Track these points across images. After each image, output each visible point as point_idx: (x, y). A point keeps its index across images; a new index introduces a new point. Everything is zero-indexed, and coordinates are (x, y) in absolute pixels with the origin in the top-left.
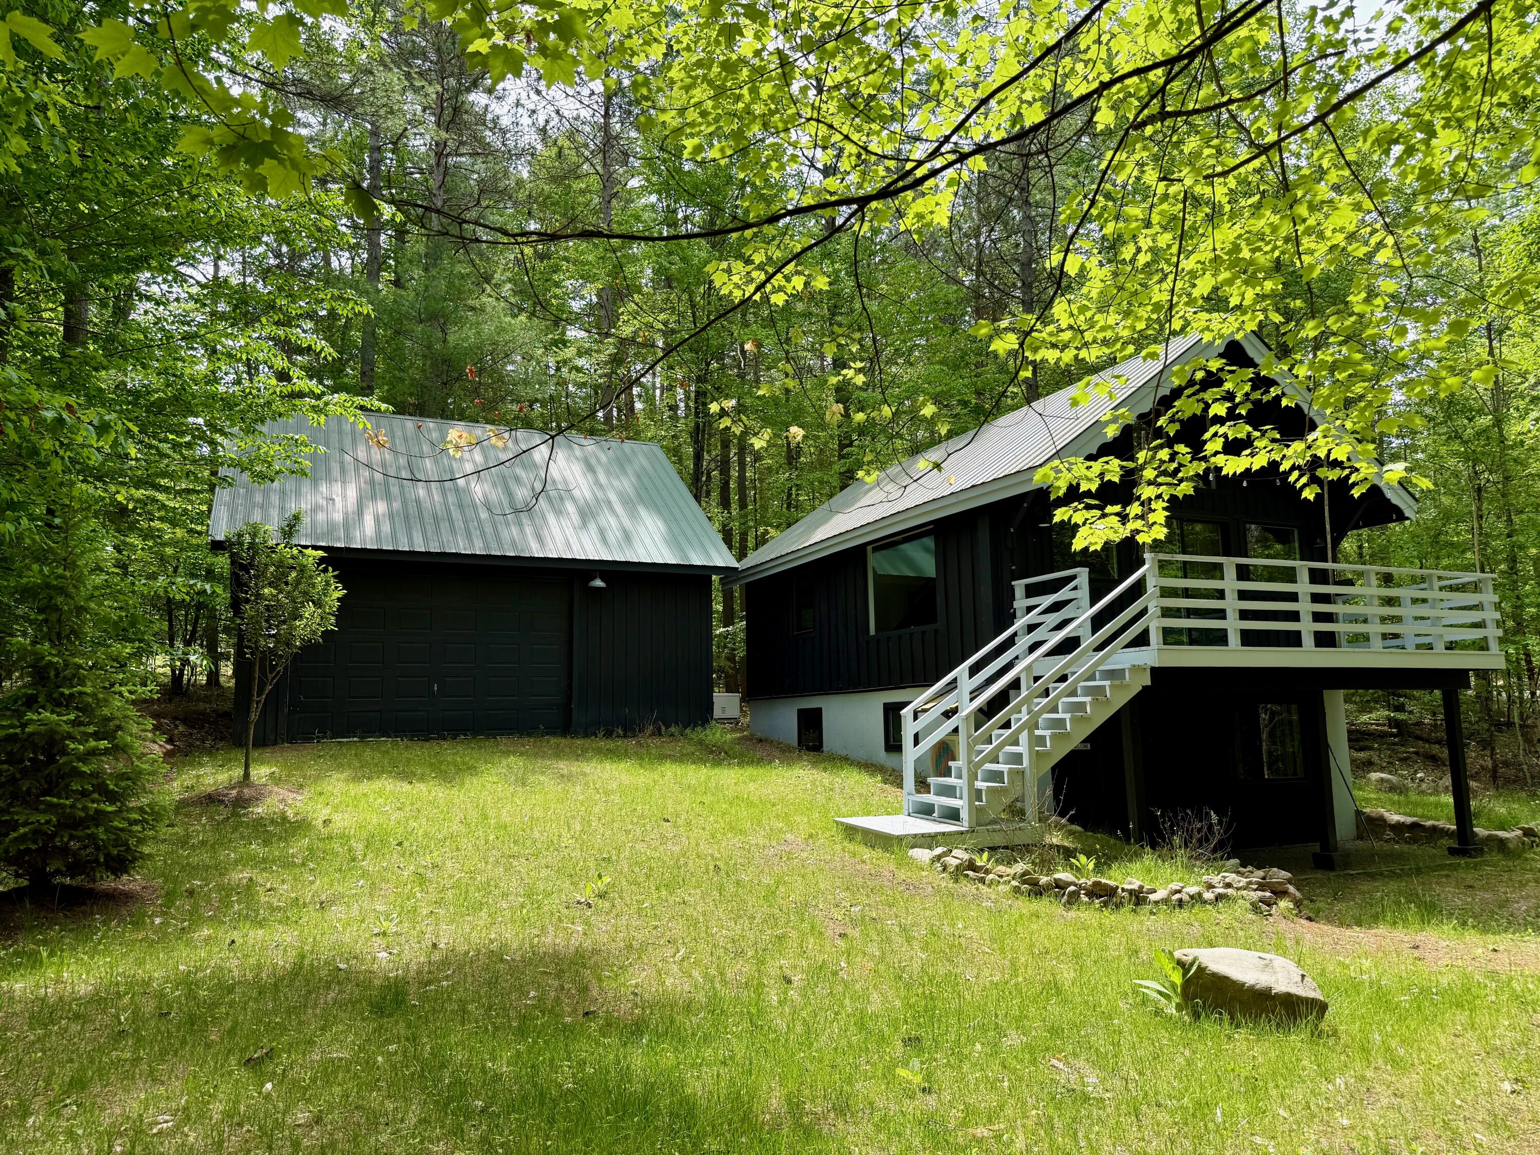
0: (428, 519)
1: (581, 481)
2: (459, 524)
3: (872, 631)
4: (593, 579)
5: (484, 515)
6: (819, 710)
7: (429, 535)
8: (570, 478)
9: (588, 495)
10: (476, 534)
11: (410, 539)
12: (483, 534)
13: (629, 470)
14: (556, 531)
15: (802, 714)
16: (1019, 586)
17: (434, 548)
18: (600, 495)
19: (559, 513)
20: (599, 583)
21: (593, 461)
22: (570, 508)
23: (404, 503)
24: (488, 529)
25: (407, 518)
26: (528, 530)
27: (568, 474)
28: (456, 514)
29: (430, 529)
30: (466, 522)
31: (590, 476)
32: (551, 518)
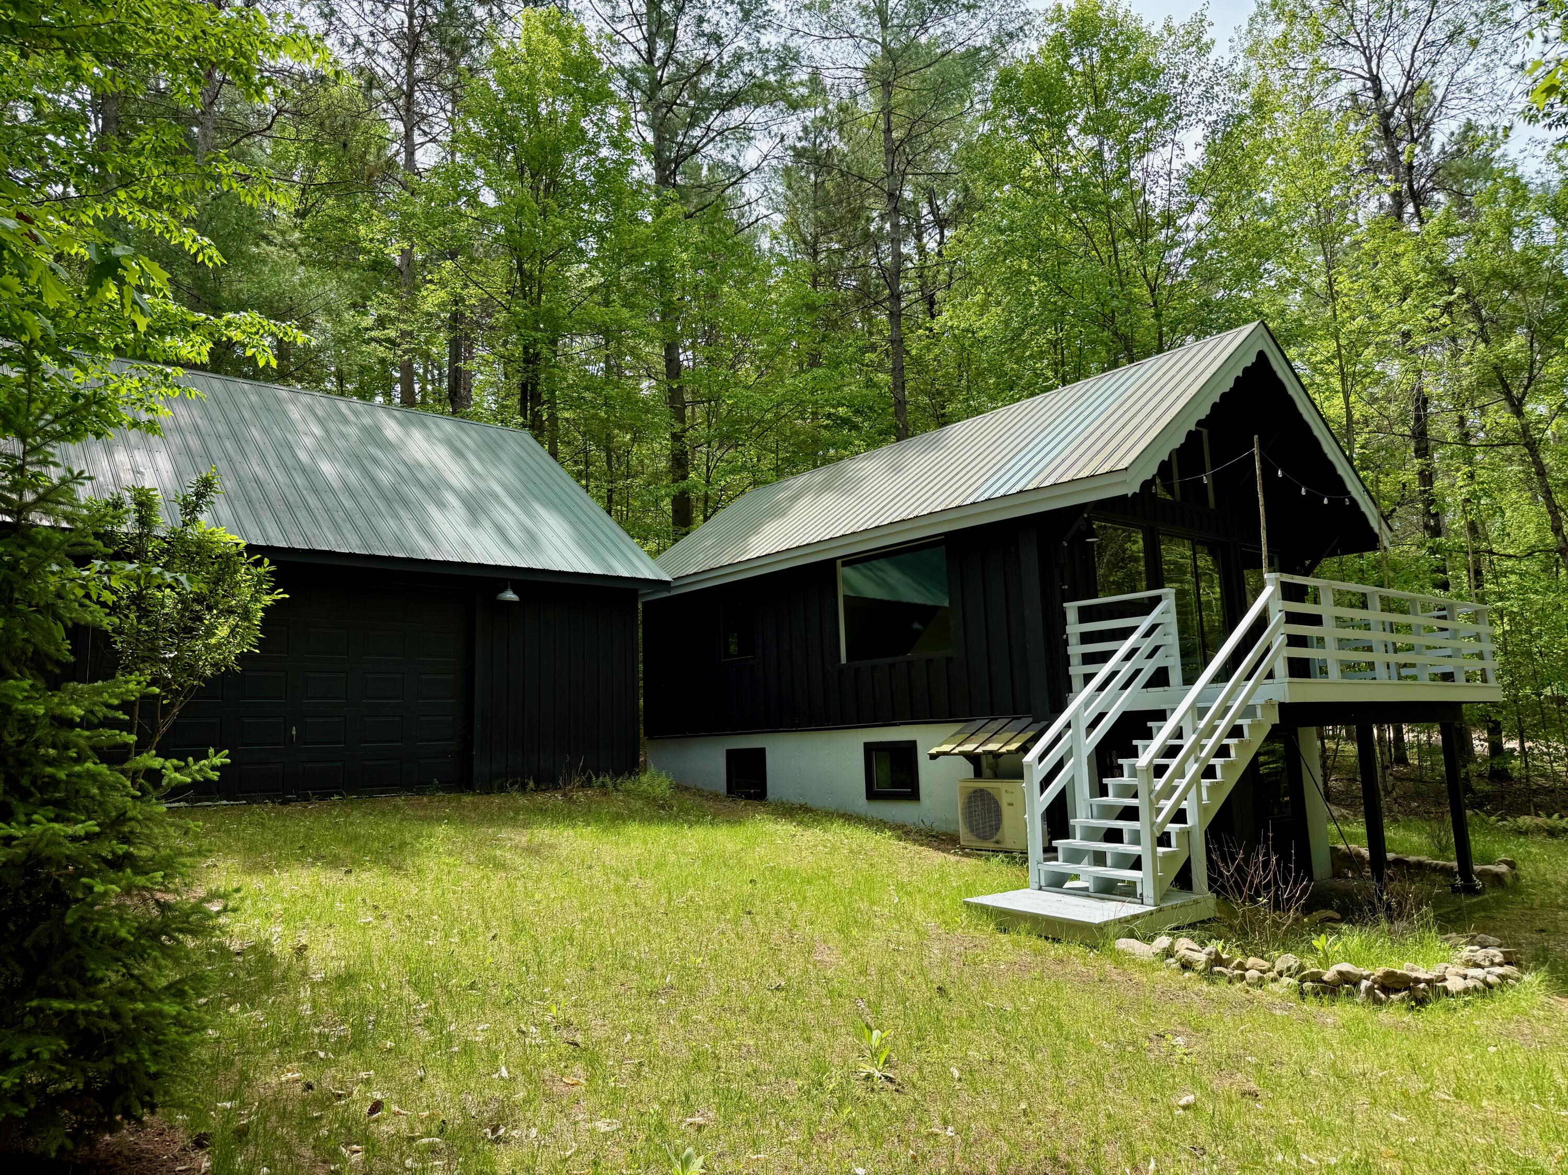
0: (280, 507)
1: (456, 468)
2: (321, 515)
3: (843, 660)
4: (504, 590)
5: (348, 503)
6: (762, 752)
7: (287, 527)
8: (440, 464)
9: (469, 486)
10: (346, 527)
11: (263, 530)
12: (355, 527)
13: (504, 456)
14: (446, 527)
15: (732, 755)
16: (1072, 608)
17: (299, 543)
18: (481, 485)
19: (441, 505)
20: (510, 596)
21: (458, 444)
22: (450, 498)
23: (240, 481)
24: (361, 522)
25: (250, 502)
26: (411, 526)
27: (434, 457)
28: (312, 500)
29: (285, 518)
30: (327, 511)
31: (460, 462)
32: (433, 510)
